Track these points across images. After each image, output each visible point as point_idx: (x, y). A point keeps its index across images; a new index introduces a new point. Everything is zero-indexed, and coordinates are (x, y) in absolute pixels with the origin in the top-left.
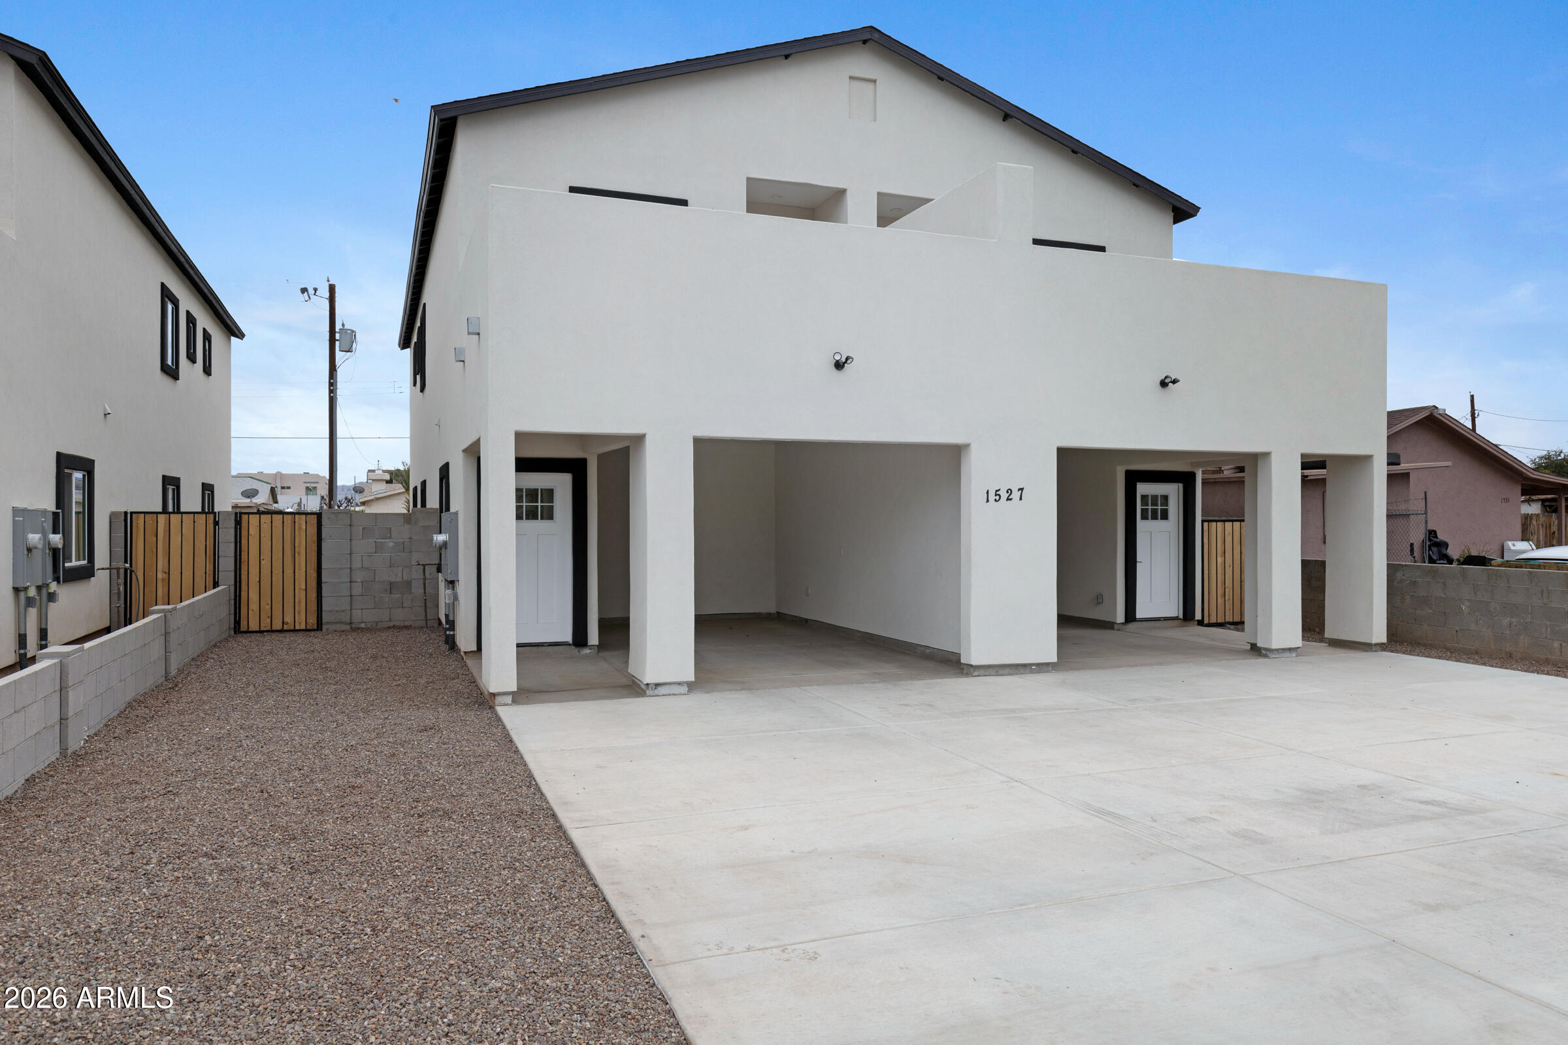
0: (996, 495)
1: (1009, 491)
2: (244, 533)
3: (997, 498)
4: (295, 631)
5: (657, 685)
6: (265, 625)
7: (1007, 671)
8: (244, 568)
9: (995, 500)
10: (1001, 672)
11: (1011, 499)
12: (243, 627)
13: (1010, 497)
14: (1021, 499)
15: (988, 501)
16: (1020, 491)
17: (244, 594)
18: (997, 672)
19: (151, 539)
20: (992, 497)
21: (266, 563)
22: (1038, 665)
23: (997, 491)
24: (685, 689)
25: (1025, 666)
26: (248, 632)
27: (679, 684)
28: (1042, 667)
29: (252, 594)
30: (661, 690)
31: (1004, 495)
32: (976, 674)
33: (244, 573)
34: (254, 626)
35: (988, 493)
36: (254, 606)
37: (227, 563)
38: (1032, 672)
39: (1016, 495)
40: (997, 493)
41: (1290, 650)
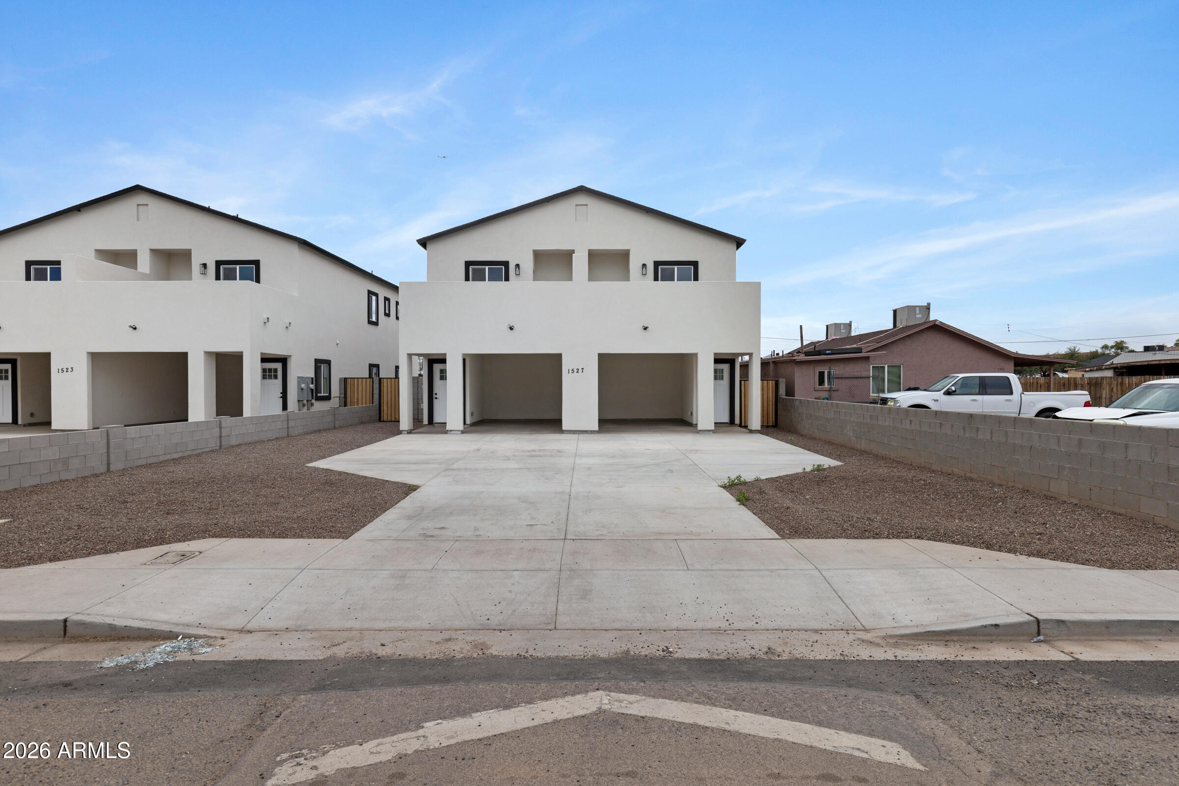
1: (578, 369)
2: (382, 385)
3: (573, 372)
4: (391, 421)
5: (451, 431)
6: (389, 419)
7: (578, 432)
8: (382, 398)
10: (575, 433)
12: (382, 420)
13: (578, 372)
15: (569, 373)
16: (582, 369)
17: (382, 408)
19: (353, 387)
20: (571, 371)
21: (389, 396)
22: (591, 431)
24: (460, 432)
25: (585, 431)
26: (384, 421)
27: (458, 431)
28: (592, 432)
29: (385, 408)
30: (452, 432)
31: (576, 371)
33: (382, 400)
34: (385, 420)
35: (569, 370)
36: (385, 412)
37: (376, 396)
38: (588, 433)
39: (580, 371)
40: (573, 370)
41: (709, 431)
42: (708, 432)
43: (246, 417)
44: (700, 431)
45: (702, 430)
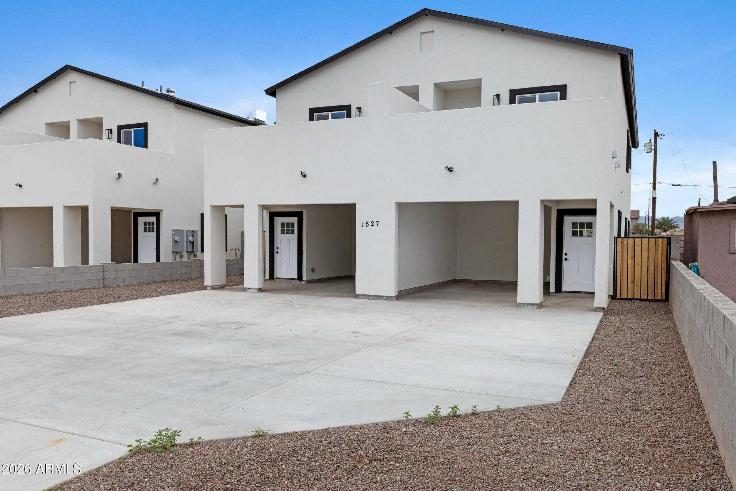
0: (366, 224)
1: (372, 222)
3: (367, 225)
7: (373, 298)
9: (366, 226)
10: (370, 298)
11: (373, 226)
13: (373, 225)
14: (378, 225)
15: (363, 226)
16: (377, 222)
18: (368, 298)
20: (365, 224)
22: (387, 297)
23: (367, 222)
25: (381, 297)
30: (250, 290)
31: (370, 224)
32: (359, 297)
35: (363, 223)
38: (384, 299)
39: (375, 224)
40: (367, 223)
41: (532, 305)
42: (530, 307)
43: (90, 266)
44: (520, 304)
45: (523, 304)
